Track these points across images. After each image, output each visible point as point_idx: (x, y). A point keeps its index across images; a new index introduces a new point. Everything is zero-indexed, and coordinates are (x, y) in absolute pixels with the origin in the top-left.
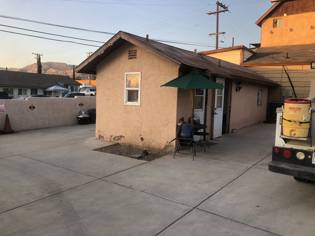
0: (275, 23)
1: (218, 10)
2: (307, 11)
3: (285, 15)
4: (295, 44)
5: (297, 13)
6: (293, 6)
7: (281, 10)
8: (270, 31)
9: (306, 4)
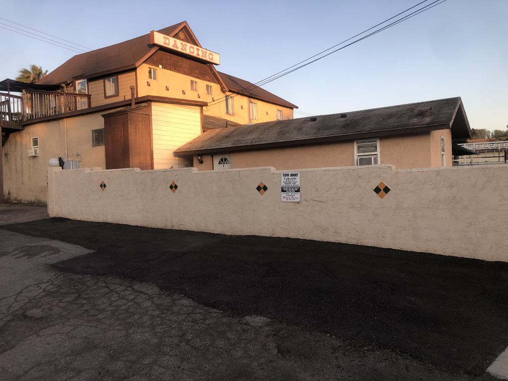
3: (160, 66)
5: (170, 70)
8: (146, 82)
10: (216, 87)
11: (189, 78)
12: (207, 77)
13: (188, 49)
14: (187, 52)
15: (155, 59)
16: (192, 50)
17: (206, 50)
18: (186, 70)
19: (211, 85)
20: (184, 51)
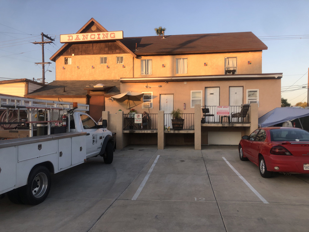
0: (66, 61)
1: (43, 41)
2: (88, 54)
3: (73, 55)
4: (82, 79)
5: (81, 55)
6: (78, 49)
7: (70, 51)
8: (62, 67)
9: (87, 48)
12: (117, 51)
13: (89, 37)
16: (93, 37)
18: (96, 51)
19: (121, 56)
20: (86, 40)
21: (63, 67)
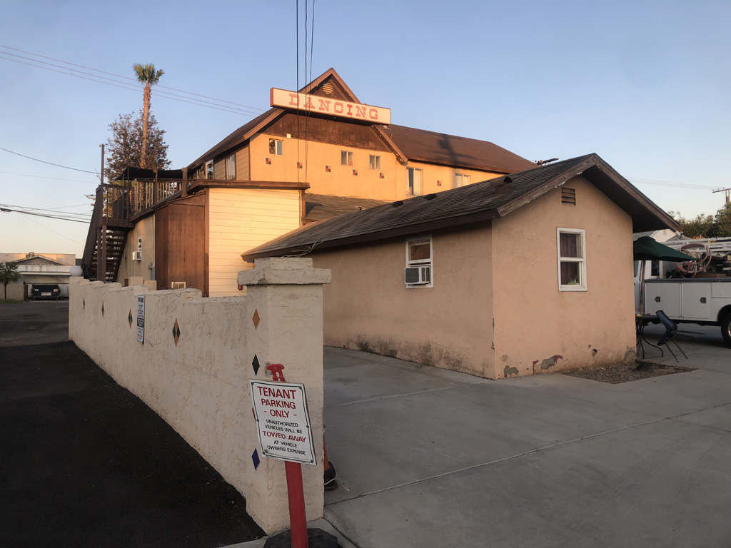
2: (319, 140)
3: (289, 136)
5: (306, 139)
6: (299, 125)
8: (265, 159)
10: (387, 158)
11: (338, 149)
12: (371, 144)
13: (332, 107)
14: (331, 111)
15: (281, 126)
16: (339, 108)
17: (364, 106)
18: (333, 137)
19: (377, 155)
20: (325, 112)
21: (267, 159)
